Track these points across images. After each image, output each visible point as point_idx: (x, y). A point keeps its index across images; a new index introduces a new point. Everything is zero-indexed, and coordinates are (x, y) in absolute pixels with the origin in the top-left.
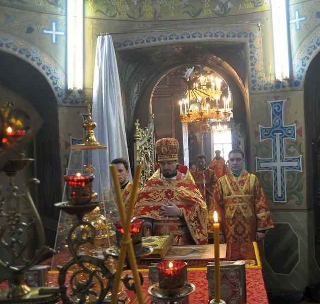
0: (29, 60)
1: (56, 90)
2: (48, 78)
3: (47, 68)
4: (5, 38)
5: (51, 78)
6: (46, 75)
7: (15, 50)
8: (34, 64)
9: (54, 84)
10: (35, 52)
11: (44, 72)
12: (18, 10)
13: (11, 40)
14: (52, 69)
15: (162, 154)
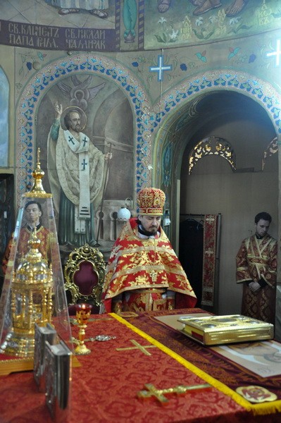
0: (250, 94)
1: (278, 125)
2: (269, 111)
3: (269, 99)
4: (228, 75)
5: (273, 111)
6: (266, 108)
7: (236, 85)
8: (255, 97)
9: (275, 117)
10: (257, 83)
11: (265, 105)
12: (242, 40)
13: (233, 75)
14: (274, 99)
15: (154, 207)
